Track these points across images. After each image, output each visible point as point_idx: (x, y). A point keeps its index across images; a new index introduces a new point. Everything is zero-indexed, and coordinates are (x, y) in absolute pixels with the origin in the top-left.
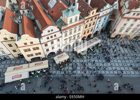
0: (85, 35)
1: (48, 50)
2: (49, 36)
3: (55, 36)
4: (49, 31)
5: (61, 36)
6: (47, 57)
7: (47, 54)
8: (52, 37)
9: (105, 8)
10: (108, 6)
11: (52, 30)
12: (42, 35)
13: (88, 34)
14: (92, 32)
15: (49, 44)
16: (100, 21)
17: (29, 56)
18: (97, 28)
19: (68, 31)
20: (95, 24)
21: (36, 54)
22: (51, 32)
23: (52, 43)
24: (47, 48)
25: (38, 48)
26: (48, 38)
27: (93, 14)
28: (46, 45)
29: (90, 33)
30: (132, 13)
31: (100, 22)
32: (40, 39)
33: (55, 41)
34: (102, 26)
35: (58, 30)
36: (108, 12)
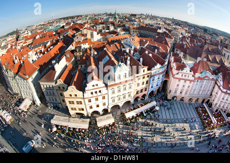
0: (138, 95)
1: (91, 107)
2: (94, 91)
3: (100, 91)
4: (94, 86)
5: (107, 92)
6: (90, 115)
7: (91, 113)
8: (96, 92)
9: (156, 67)
10: (158, 66)
11: (97, 85)
12: (86, 89)
13: (142, 94)
14: (146, 92)
15: (93, 100)
16: (153, 80)
17: (72, 109)
18: (152, 87)
19: (116, 88)
20: (149, 82)
21: (80, 109)
22: (96, 87)
23: (97, 99)
24: (90, 105)
25: (81, 103)
26: (92, 93)
27: (144, 72)
28: (90, 101)
29: (144, 92)
30: (180, 74)
31: (155, 81)
32: (83, 93)
33: (100, 98)
34: (157, 85)
35: (104, 85)
36: (161, 71)
